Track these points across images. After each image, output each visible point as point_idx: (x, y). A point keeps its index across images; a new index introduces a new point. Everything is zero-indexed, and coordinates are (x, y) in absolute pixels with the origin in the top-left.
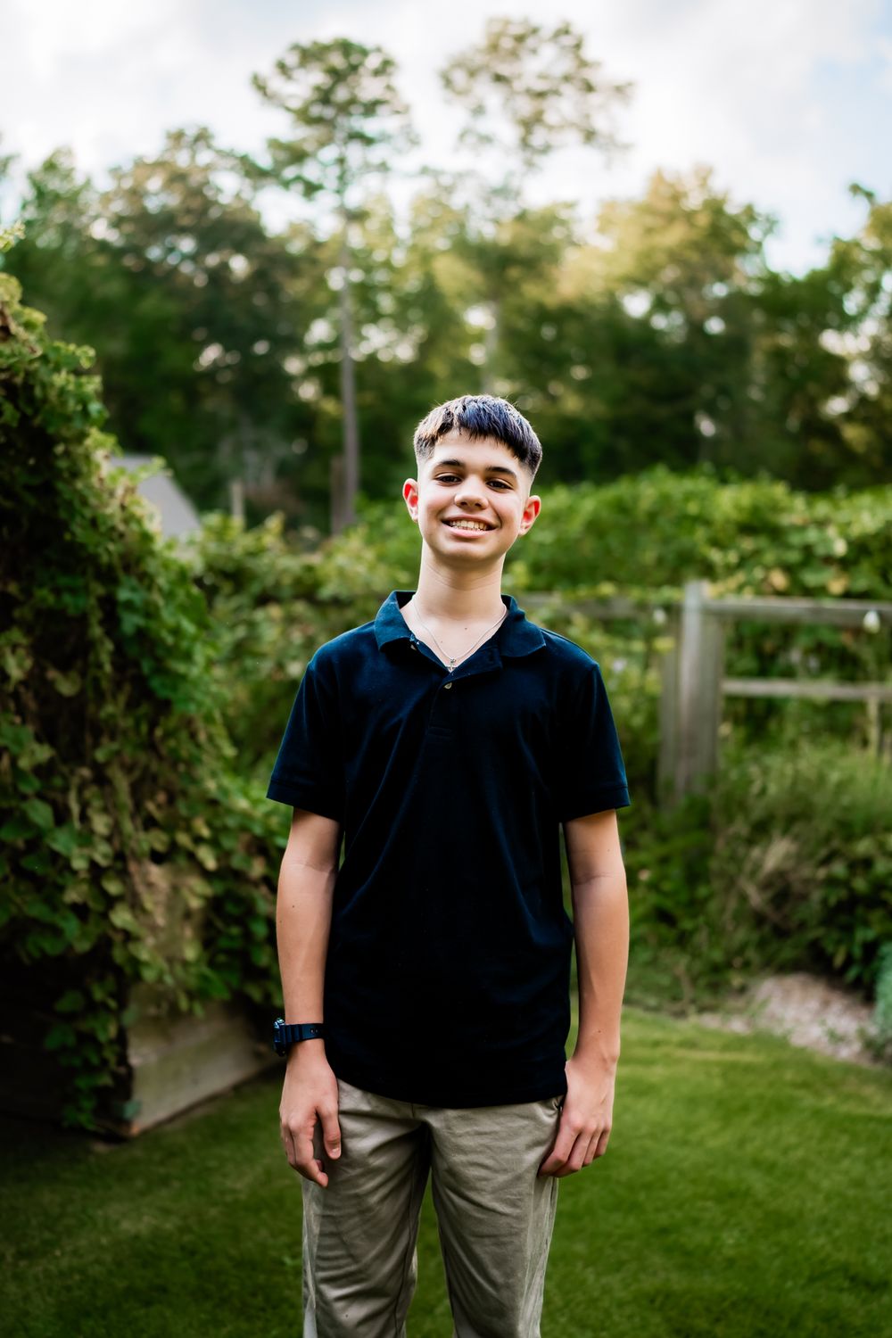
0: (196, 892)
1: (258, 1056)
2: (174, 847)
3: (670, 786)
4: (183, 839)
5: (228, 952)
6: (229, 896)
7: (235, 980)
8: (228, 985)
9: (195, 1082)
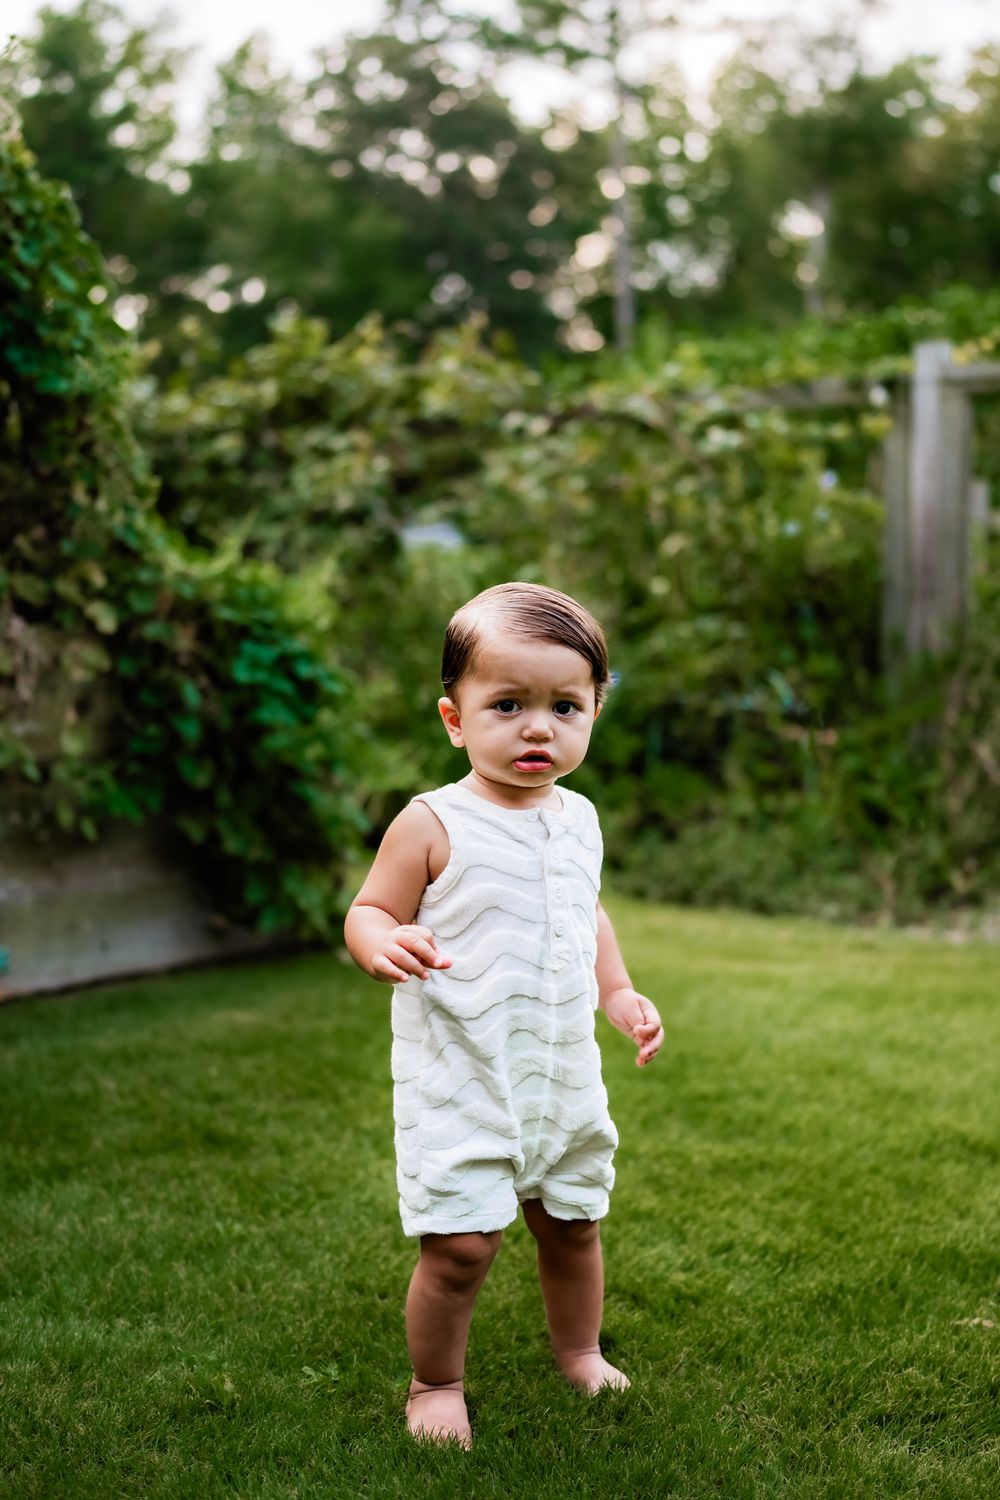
0: (84, 662)
1: (216, 934)
2: (55, 602)
3: (899, 643)
4: (66, 588)
5: (142, 758)
6: (143, 679)
7: (155, 802)
8: (142, 806)
9: (104, 947)
